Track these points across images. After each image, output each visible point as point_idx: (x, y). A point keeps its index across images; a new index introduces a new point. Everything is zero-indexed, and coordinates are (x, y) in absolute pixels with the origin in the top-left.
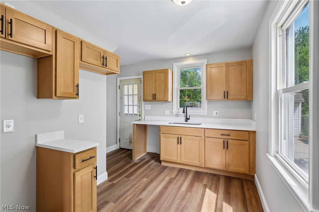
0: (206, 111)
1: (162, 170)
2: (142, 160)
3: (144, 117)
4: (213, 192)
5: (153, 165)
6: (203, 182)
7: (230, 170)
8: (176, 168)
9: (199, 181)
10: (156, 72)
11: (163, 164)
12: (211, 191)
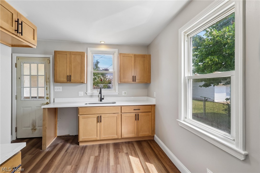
0: (117, 91)
1: (83, 151)
2: (54, 146)
3: (54, 99)
4: (135, 157)
5: (70, 149)
6: (124, 151)
7: (140, 136)
8: (95, 145)
9: (121, 152)
10: (70, 53)
11: (81, 144)
12: (133, 156)
